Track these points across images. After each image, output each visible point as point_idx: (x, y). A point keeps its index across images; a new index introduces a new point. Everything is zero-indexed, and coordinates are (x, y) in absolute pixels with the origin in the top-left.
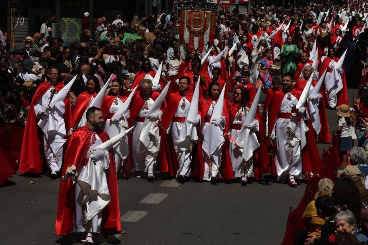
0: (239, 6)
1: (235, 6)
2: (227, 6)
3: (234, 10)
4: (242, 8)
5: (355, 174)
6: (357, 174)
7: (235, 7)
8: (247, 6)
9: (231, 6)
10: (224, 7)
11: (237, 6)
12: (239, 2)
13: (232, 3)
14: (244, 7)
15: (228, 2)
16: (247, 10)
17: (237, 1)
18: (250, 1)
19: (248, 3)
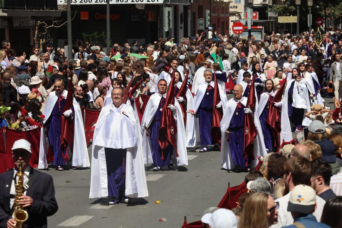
2: (241, 32)
4: (256, 34)
8: (261, 32)
9: (244, 32)
10: (238, 32)
11: (250, 31)
12: (251, 28)
13: (245, 30)
14: (258, 33)
15: (241, 28)
16: (261, 35)
17: (249, 27)
18: (263, 27)
19: (262, 29)
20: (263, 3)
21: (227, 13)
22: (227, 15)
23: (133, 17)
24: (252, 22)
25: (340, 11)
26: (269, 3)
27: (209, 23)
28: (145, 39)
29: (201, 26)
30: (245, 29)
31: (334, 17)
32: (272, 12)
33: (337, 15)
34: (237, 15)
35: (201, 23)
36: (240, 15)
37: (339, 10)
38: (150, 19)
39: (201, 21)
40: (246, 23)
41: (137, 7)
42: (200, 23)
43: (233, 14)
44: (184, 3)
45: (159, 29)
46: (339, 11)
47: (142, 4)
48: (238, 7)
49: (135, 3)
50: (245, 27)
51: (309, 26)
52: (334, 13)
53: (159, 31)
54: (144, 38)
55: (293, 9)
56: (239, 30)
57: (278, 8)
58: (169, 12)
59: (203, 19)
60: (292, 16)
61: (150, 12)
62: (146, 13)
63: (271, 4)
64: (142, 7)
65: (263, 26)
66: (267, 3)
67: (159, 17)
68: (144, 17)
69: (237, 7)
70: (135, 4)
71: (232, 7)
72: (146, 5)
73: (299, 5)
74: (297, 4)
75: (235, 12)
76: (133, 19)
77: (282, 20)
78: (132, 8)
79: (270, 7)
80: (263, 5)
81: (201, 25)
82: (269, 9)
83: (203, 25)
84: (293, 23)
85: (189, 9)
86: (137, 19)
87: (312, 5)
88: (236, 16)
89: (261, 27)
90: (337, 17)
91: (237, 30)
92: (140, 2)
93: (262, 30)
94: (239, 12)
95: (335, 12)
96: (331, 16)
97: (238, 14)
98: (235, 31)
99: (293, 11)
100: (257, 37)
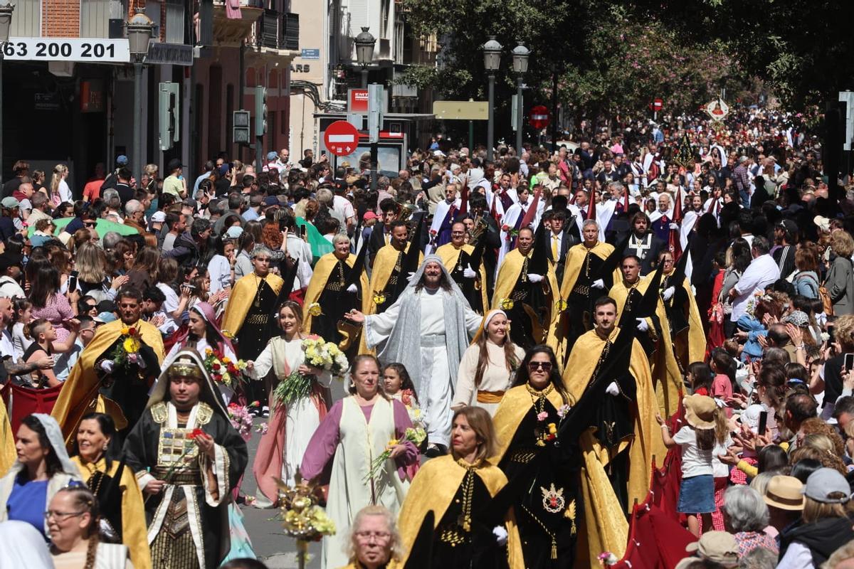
0: (379, 149)
1: (370, 149)
2: (348, 149)
3: (364, 158)
4: (385, 154)
5: (721, 553)
6: (725, 552)
7: (367, 152)
8: (399, 148)
9: (357, 149)
10: (340, 150)
11: (374, 148)
12: (380, 138)
13: (360, 141)
14: (391, 153)
15: (349, 138)
16: (397, 158)
17: (374, 136)
18: (405, 135)
19: (401, 140)
20: (381, 59)
21: (284, 88)
22: (284, 92)
23: (39, 98)
24: (382, 119)
25: (592, 84)
26: (395, 57)
27: (264, 123)
28: (72, 162)
29: (241, 133)
30: (362, 140)
31: (576, 103)
32: (405, 83)
33: (584, 96)
34: (307, 90)
35: (243, 124)
36: (317, 92)
37: (587, 81)
38: (87, 105)
39: (241, 118)
40: (365, 123)
41: (51, 70)
42: (240, 124)
43: (298, 88)
44: (182, 60)
45: (109, 132)
46: (589, 84)
47: (66, 62)
48: (310, 68)
49: (48, 58)
50: (361, 135)
51: (515, 129)
52: (575, 90)
53: (109, 137)
54: (69, 158)
55: (464, 80)
56: (343, 145)
57: (423, 75)
58: (173, 96)
59: (249, 112)
60: (471, 100)
61: (86, 85)
62: (78, 89)
63: (400, 61)
64: (66, 70)
65: (403, 132)
66: (391, 58)
67: (109, 100)
68: (72, 99)
69: (307, 69)
70: (46, 63)
71: (295, 68)
72: (78, 65)
73: (495, 72)
74: (488, 67)
75: (302, 81)
76: (38, 105)
77: (444, 110)
78: (36, 73)
79: (400, 69)
80: (381, 62)
81: (243, 128)
82: (396, 76)
83: (249, 128)
84: (475, 121)
85: (187, 77)
86: (51, 105)
87: (525, 70)
88: (304, 93)
89: (399, 135)
90: (582, 103)
91: (338, 145)
92: (60, 57)
93: (403, 142)
94: (313, 82)
95: (577, 86)
96: (567, 100)
97: (310, 87)
98: (333, 148)
99: (465, 83)
100: (388, 162)
